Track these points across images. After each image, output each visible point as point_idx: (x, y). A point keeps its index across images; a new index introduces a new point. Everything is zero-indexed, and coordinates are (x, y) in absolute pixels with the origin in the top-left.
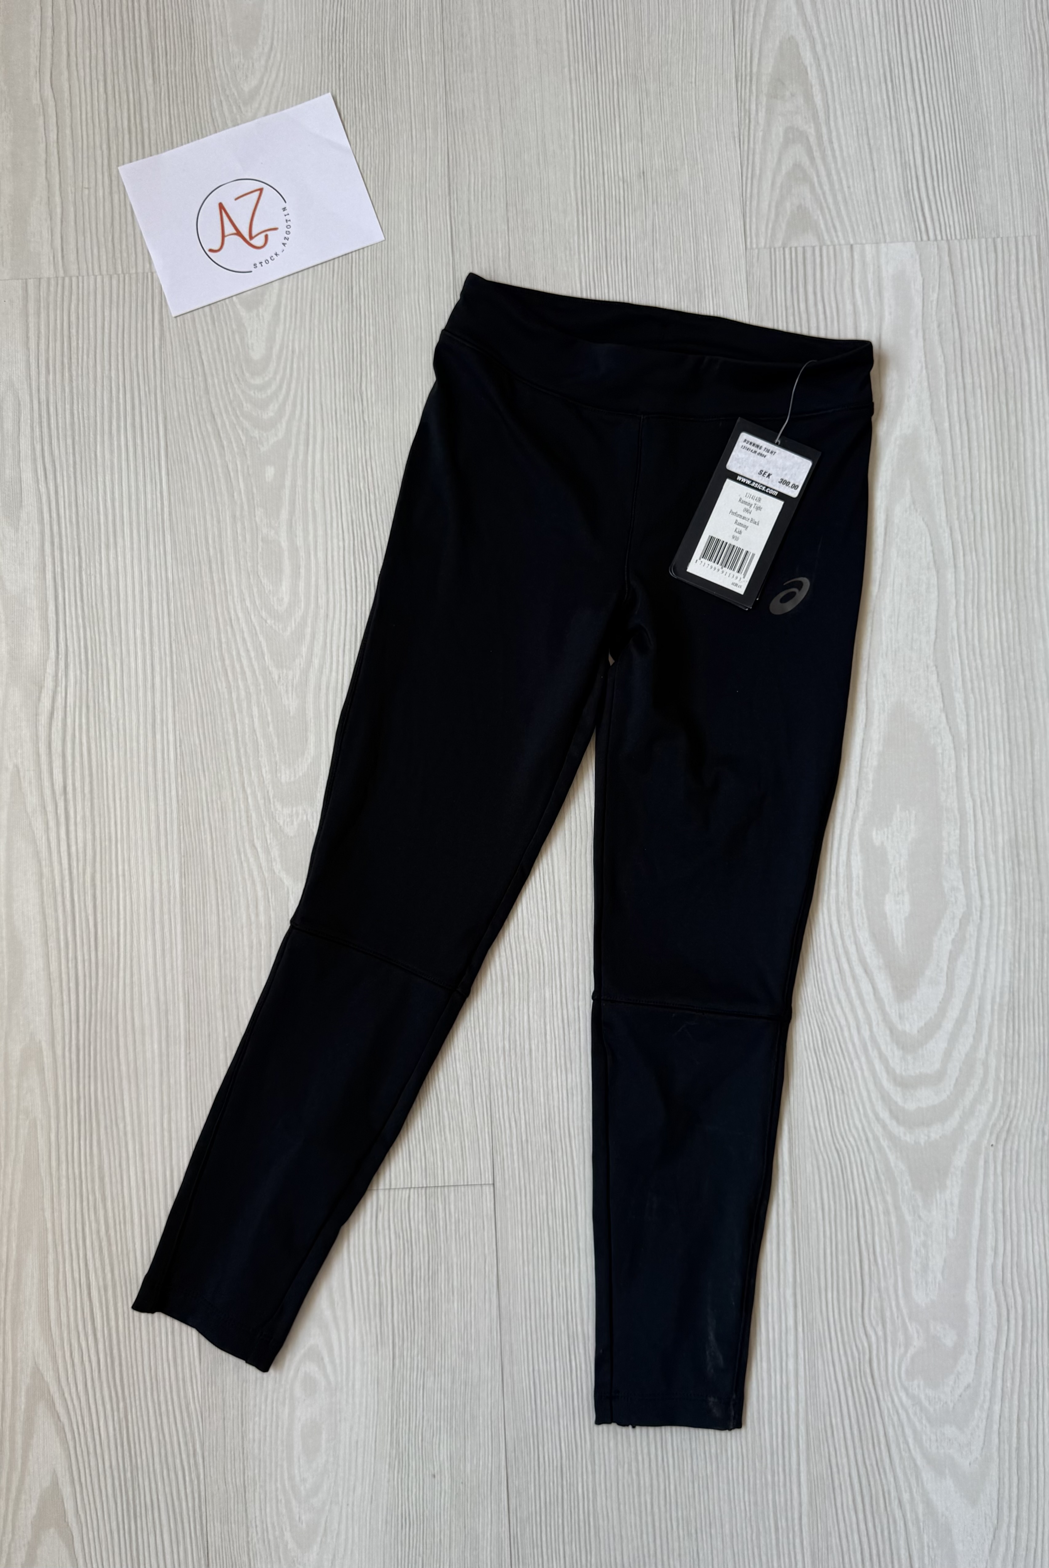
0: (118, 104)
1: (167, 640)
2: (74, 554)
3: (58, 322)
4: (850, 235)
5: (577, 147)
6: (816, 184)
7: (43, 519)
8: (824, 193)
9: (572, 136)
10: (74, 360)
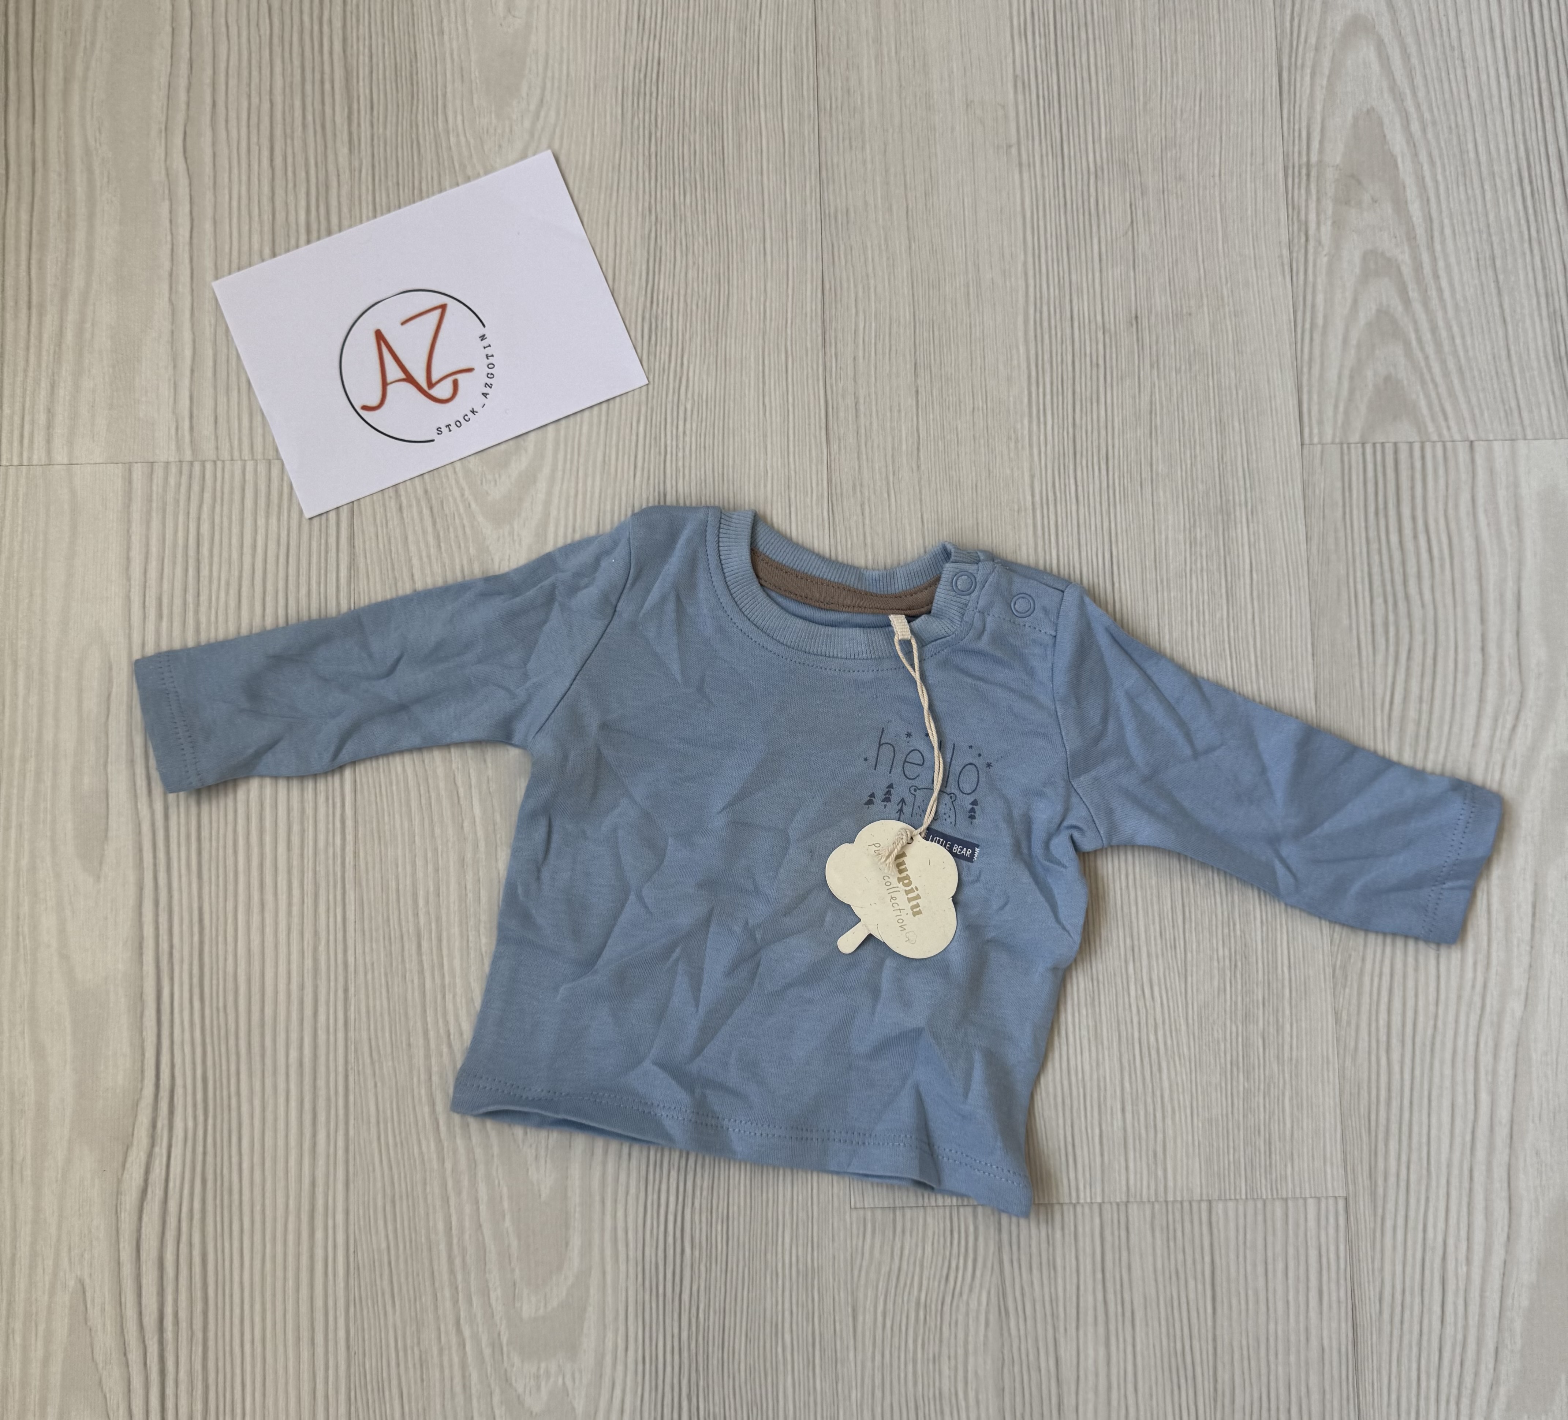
0: (290, 185)
1: (341, 1069)
2: (191, 921)
3: (181, 534)
4: (1469, 426)
5: (1031, 273)
6: (1414, 343)
7: (141, 860)
8: (1426, 358)
9: (1022, 257)
10: (204, 598)
